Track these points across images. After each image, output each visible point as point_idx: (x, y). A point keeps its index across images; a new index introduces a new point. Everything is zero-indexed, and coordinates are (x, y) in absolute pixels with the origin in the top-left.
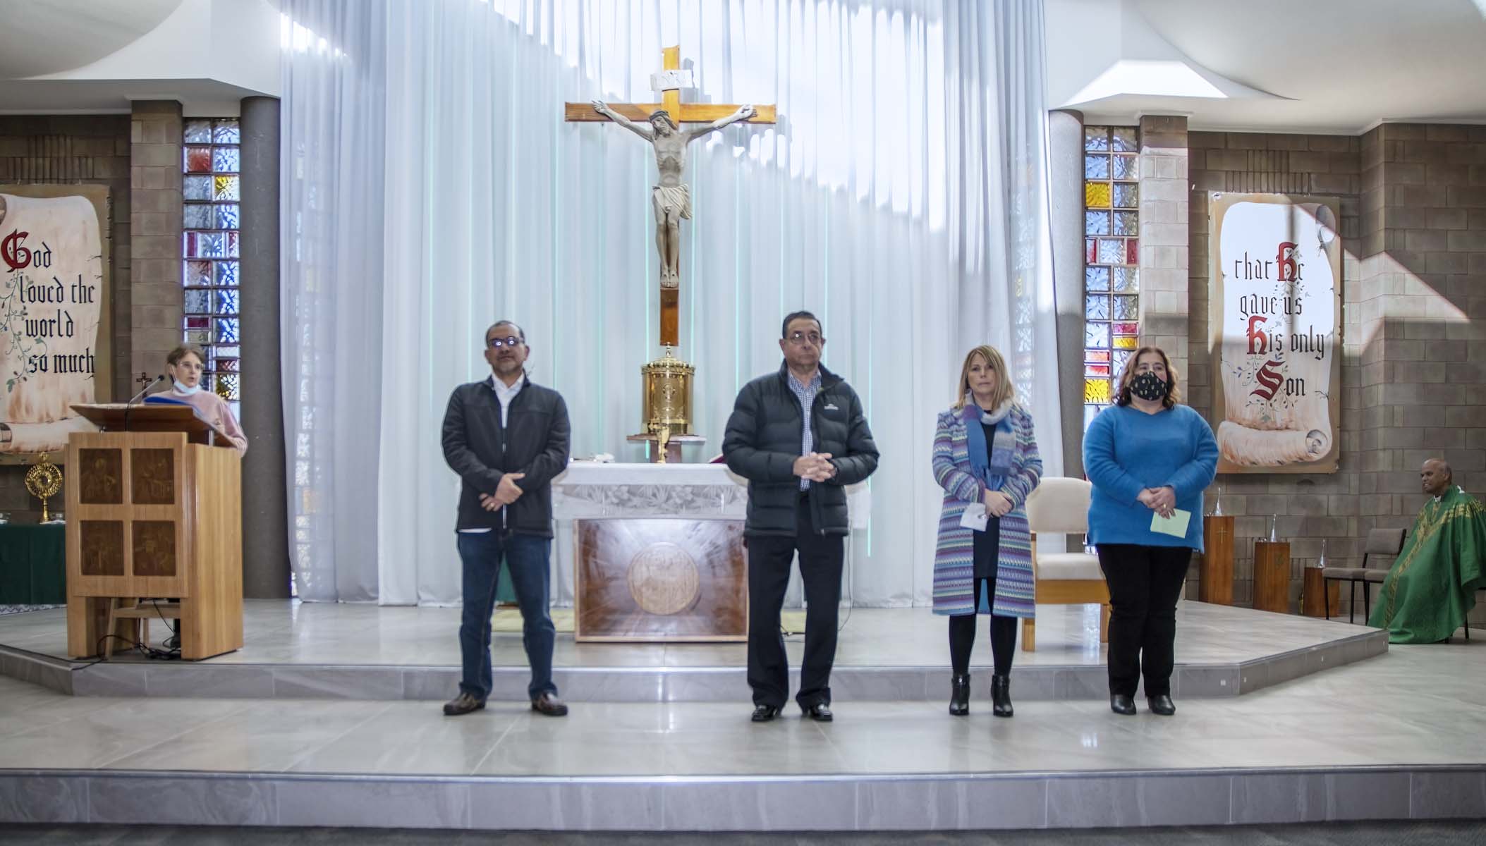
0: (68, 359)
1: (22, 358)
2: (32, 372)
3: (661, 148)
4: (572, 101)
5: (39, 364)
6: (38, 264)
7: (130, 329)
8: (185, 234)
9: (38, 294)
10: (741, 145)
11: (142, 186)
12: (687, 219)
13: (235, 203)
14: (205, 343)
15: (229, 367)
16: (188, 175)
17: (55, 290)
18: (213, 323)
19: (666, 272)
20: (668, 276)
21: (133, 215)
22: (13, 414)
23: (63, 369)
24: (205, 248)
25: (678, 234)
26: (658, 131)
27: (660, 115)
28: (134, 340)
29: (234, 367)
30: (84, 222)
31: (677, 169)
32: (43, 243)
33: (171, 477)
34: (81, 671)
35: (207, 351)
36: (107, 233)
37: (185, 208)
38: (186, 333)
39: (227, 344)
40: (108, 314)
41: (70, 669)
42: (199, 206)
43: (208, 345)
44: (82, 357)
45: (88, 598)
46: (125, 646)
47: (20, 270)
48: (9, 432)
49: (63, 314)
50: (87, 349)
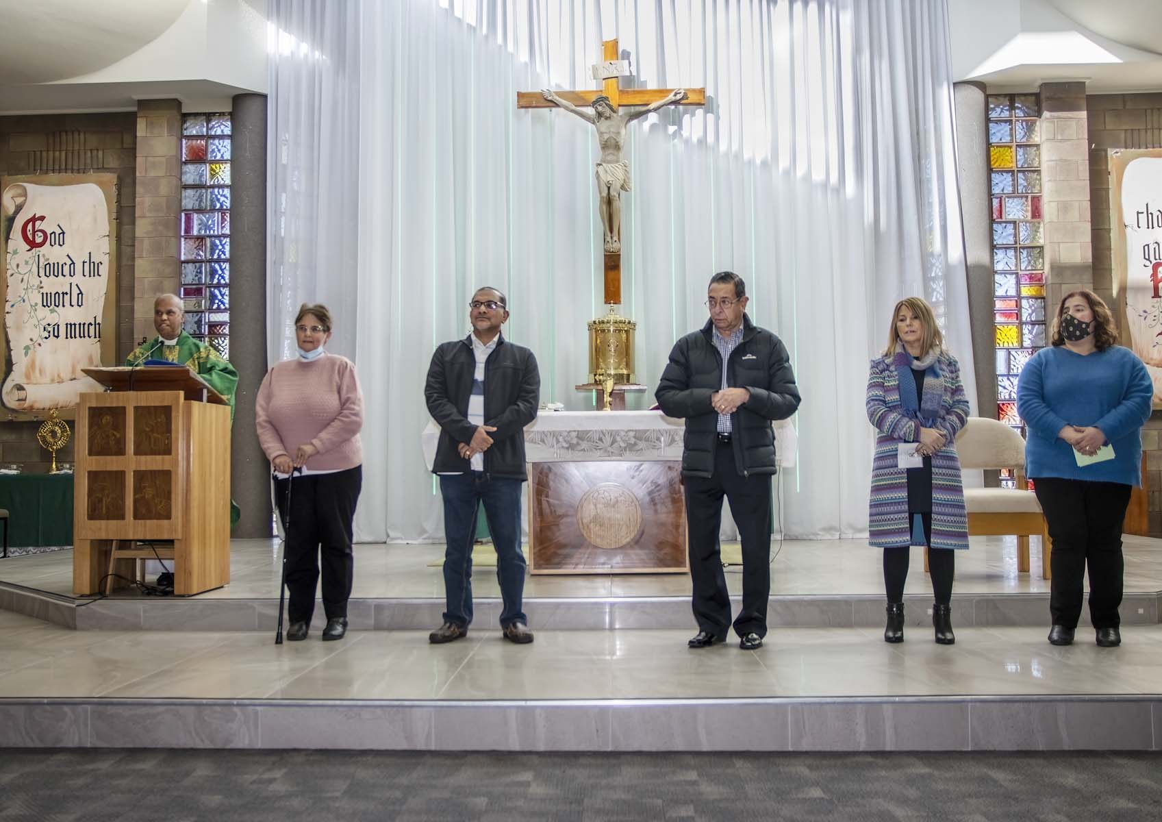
0: (77, 326)
1: (38, 326)
2: (46, 338)
3: (603, 129)
4: (523, 91)
5: (53, 331)
6: (53, 244)
7: (133, 298)
8: (183, 214)
9: (53, 270)
10: (674, 124)
11: (146, 173)
12: (627, 191)
13: (227, 186)
14: (200, 309)
15: (220, 331)
16: (186, 163)
17: (68, 266)
18: (207, 293)
19: (608, 239)
20: (610, 242)
21: (137, 199)
22: (28, 376)
24: (200, 226)
25: (619, 205)
26: (600, 115)
27: (602, 101)
29: (224, 331)
30: (95, 207)
31: (617, 147)
32: (58, 225)
33: (169, 431)
34: (84, 607)
36: (114, 216)
37: (183, 192)
39: (219, 310)
40: (114, 286)
41: (74, 606)
42: (195, 190)
45: (92, 541)
46: (124, 583)
47: (37, 249)
48: (24, 392)
49: (74, 287)
50: (95, 317)
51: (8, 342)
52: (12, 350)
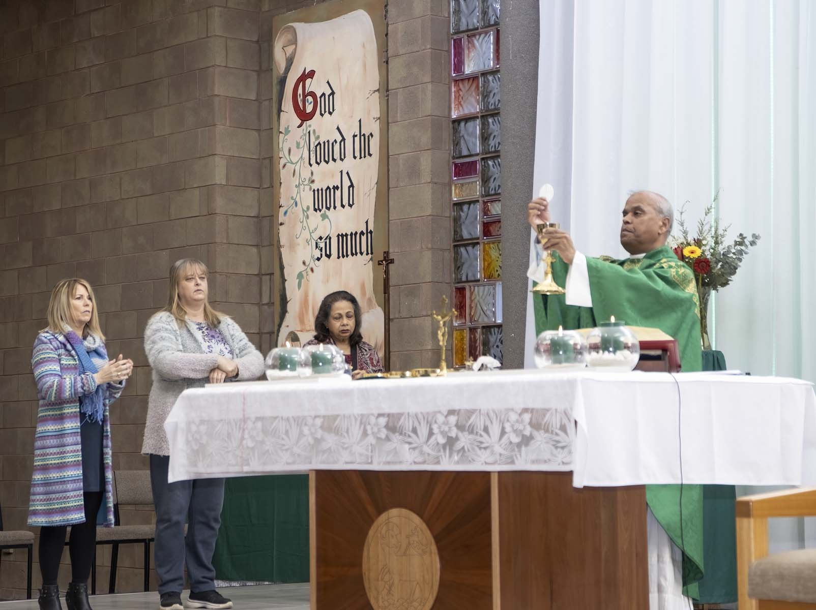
0: (349, 237)
5: (325, 248)
6: (323, 112)
9: (324, 153)
14: (474, 198)
17: (338, 144)
23: (345, 254)
30: (364, 46)
32: (328, 82)
35: (476, 210)
38: (454, 187)
40: (385, 169)
43: (477, 199)
44: (362, 233)
47: (308, 122)
49: (345, 177)
50: (367, 222)
51: (282, 268)
52: (286, 280)
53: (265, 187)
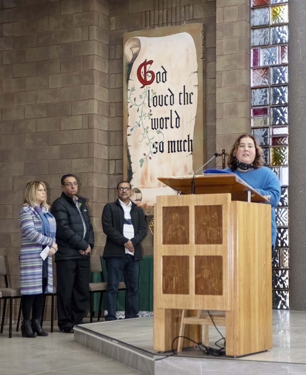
0: (176, 143)
1: (149, 145)
2: (155, 153)
5: (159, 148)
6: (158, 81)
7: (215, 119)
8: (252, 50)
9: (159, 101)
11: (223, 20)
13: (286, 24)
14: (266, 126)
15: (282, 142)
16: (254, 8)
17: (169, 97)
18: (271, 112)
21: (217, 41)
22: (143, 183)
23: (173, 151)
24: (265, 59)
28: (217, 126)
29: (285, 142)
30: (187, 50)
32: (162, 67)
33: (220, 225)
34: (160, 361)
35: (267, 131)
36: (201, 56)
37: (252, 32)
38: (252, 120)
39: (280, 126)
40: (201, 110)
41: (153, 360)
42: (261, 30)
43: (268, 127)
44: (185, 141)
45: (166, 310)
46: (191, 344)
47: (148, 86)
48: (141, 193)
49: (174, 113)
50: (188, 136)
51: (129, 157)
52: (132, 163)
53: (112, 116)
